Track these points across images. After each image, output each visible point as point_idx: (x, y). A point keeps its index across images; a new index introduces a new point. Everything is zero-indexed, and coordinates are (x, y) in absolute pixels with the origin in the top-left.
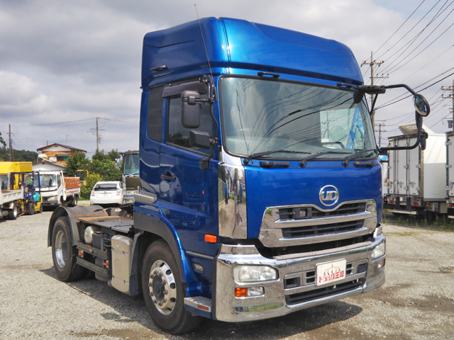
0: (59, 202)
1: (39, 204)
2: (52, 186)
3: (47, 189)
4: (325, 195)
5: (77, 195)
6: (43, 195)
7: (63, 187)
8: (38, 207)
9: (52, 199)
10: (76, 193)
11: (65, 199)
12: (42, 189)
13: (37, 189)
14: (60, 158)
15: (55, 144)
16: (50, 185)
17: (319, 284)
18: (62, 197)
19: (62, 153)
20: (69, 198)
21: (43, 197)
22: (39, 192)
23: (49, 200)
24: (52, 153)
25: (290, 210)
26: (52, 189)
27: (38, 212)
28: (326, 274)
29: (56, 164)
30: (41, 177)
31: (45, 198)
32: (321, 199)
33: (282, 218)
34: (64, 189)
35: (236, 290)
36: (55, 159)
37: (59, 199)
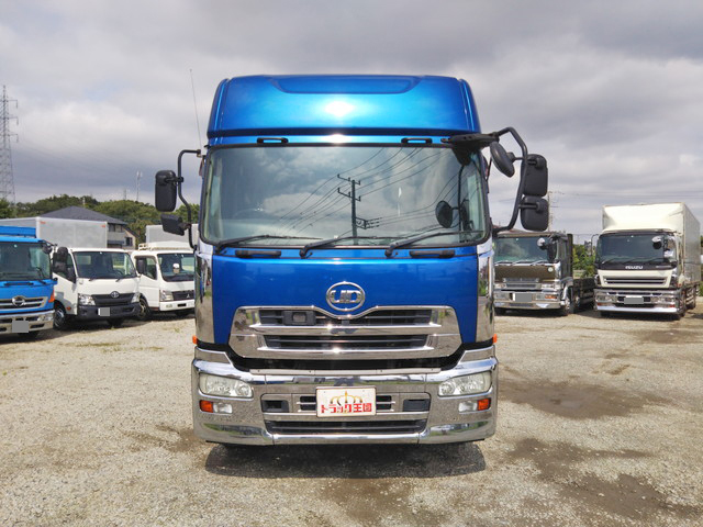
4: (337, 296)
17: (320, 414)
25: (279, 312)
28: (335, 402)
32: (330, 301)
33: (263, 321)
35: (201, 402)
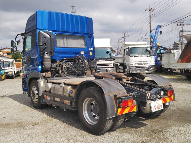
0: (14, 75)
1: (4, 76)
2: (10, 67)
3: (7, 68)
5: (21, 71)
6: (6, 71)
7: (15, 67)
8: (3, 77)
9: (10, 73)
10: (21, 69)
11: (16, 73)
12: (5, 68)
13: (3, 68)
14: (8, 54)
15: (6, 48)
16: (9, 66)
18: (15, 72)
19: (9, 52)
20: (18, 72)
21: (6, 72)
22: (4, 69)
23: (9, 73)
24: (5, 52)
26: (10, 68)
27: (4, 80)
29: (7, 57)
30: (4, 62)
31: (7, 73)
34: (16, 68)
36: (6, 55)
37: (13, 73)
